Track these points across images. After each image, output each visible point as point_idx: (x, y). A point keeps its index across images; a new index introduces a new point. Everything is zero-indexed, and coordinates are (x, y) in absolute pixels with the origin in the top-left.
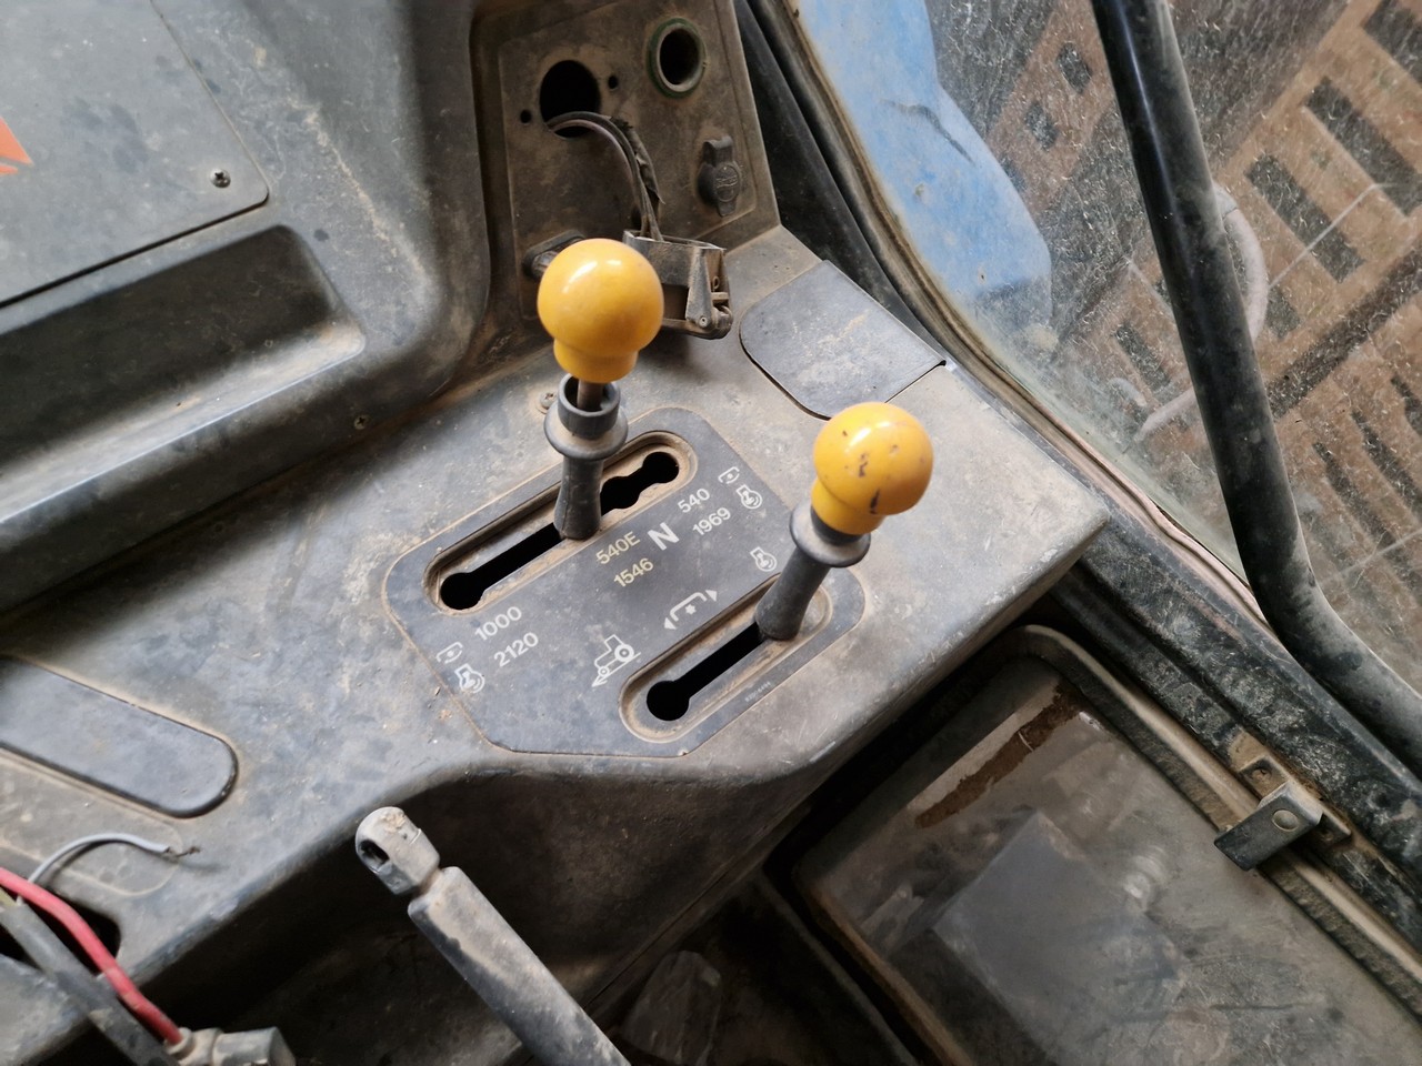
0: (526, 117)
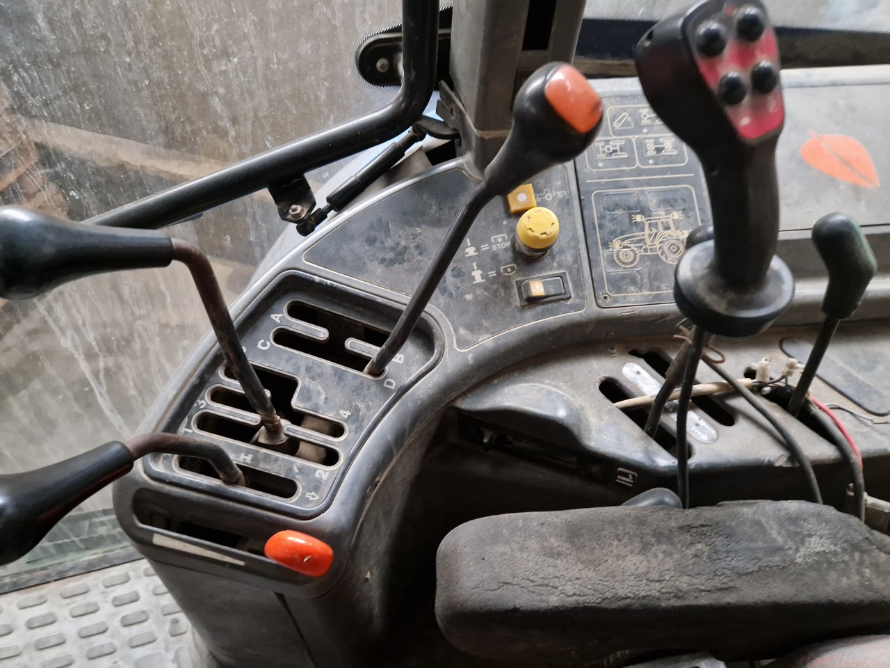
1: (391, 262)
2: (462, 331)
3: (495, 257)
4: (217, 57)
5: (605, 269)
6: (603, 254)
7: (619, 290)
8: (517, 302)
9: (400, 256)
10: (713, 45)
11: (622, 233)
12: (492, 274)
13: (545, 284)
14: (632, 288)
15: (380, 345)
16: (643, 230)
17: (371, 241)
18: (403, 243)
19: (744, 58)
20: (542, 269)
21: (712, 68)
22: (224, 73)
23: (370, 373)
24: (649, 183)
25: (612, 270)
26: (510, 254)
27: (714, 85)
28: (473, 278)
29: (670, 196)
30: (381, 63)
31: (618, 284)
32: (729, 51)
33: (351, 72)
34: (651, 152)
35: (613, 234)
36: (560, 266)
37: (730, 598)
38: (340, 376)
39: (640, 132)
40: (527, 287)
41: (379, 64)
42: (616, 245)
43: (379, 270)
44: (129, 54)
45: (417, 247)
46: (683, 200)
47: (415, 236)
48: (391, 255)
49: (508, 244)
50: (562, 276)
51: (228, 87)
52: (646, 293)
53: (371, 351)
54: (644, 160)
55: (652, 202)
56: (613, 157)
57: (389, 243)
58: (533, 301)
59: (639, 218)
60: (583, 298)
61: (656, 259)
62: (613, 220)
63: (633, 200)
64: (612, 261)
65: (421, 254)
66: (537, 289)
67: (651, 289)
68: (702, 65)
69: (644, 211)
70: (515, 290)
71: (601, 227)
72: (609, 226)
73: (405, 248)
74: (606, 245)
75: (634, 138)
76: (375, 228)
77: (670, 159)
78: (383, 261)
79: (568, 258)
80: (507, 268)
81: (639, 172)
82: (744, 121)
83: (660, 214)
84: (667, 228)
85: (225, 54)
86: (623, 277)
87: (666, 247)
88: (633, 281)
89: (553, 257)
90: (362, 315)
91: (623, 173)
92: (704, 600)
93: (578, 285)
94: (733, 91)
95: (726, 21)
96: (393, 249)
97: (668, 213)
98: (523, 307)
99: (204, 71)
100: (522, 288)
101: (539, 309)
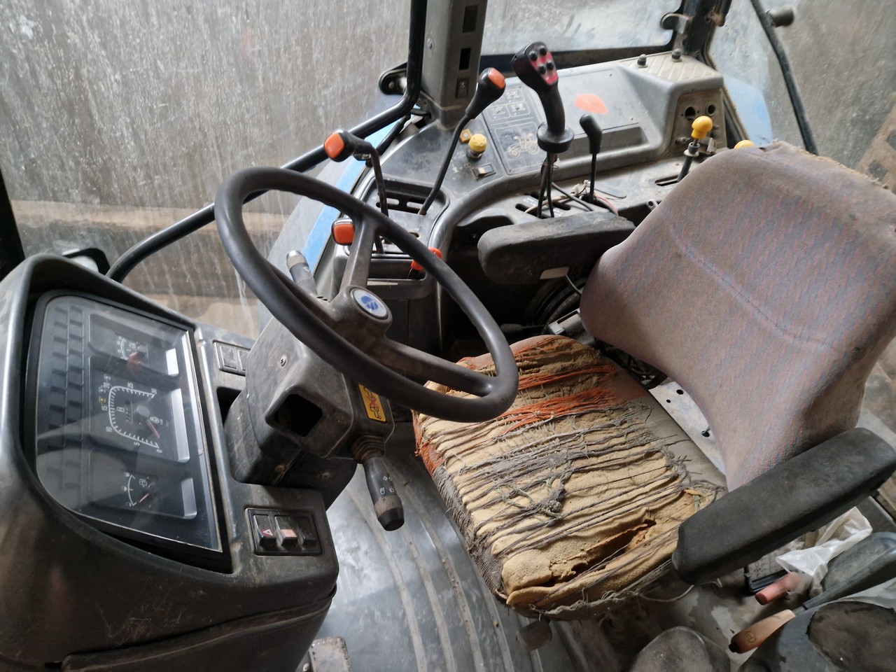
0: (682, 115)
1: (418, 169)
2: (455, 192)
3: (460, 161)
4: (324, 88)
5: (507, 160)
6: (505, 154)
7: (515, 167)
8: (475, 178)
9: (419, 167)
10: (534, 58)
11: (511, 144)
12: (461, 168)
13: (485, 169)
14: (520, 166)
15: (423, 204)
16: (518, 142)
17: (406, 161)
18: (420, 161)
19: (543, 60)
20: (481, 164)
21: (535, 64)
22: (325, 96)
23: (421, 214)
24: (516, 123)
25: (510, 160)
26: (466, 159)
27: (537, 69)
28: (454, 171)
29: (526, 127)
30: (391, 85)
31: (514, 164)
32: (539, 59)
33: (377, 90)
34: (514, 110)
35: (508, 145)
36: (488, 161)
37: (575, 233)
38: (410, 217)
39: (507, 102)
40: (477, 171)
41: (390, 85)
42: (509, 149)
43: (413, 173)
44: (290, 90)
45: (426, 161)
46: (532, 128)
47: (424, 157)
48: (416, 166)
49: (465, 155)
50: (490, 165)
51: (326, 101)
52: (525, 167)
53: (420, 206)
54: (513, 113)
55: (520, 131)
56: (499, 113)
57: (414, 161)
58: (481, 176)
59: (516, 138)
60: (502, 172)
61: (526, 153)
62: (506, 139)
63: (511, 131)
64: (509, 156)
65: (429, 164)
66: (482, 171)
67: (527, 165)
68: (533, 63)
69: (517, 134)
70: (473, 173)
71: (501, 143)
72: (505, 142)
73: (422, 162)
74: (505, 150)
75: (506, 105)
76: (406, 156)
77: (523, 112)
78: (414, 169)
79: (491, 157)
80: (467, 164)
81: (511, 119)
82: (547, 78)
83: (524, 135)
84: (528, 140)
85: (326, 86)
86: (515, 162)
87: (529, 147)
88: (519, 163)
89: (485, 158)
90: (411, 193)
91: (505, 120)
92: (566, 235)
93: (498, 167)
94: (542, 70)
95: (536, 50)
96: (416, 164)
97: (527, 134)
98: (478, 180)
99: (317, 96)
100: (476, 171)
101: (484, 179)
